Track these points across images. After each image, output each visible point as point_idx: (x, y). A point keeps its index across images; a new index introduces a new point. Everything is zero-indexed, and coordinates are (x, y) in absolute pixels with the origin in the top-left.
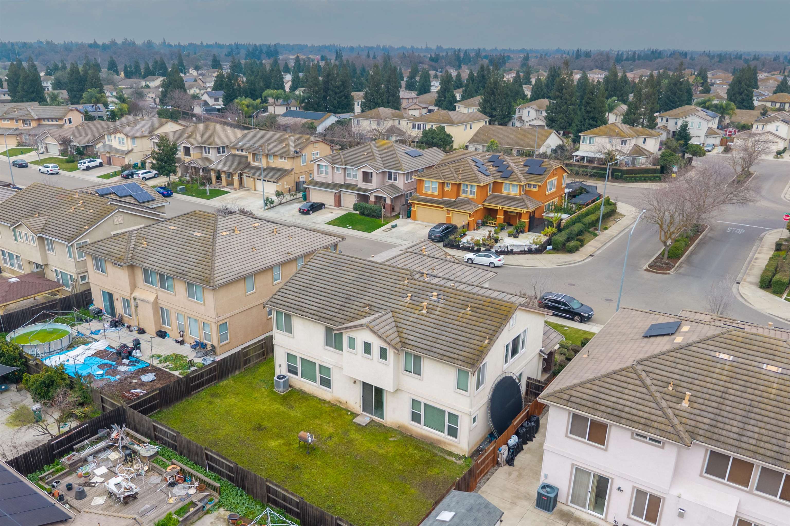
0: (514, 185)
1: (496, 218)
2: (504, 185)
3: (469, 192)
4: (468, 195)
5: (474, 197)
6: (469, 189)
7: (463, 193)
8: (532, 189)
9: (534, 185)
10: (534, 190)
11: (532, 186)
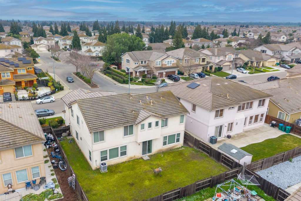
0: (23, 69)
1: (21, 85)
2: (18, 70)
3: (6, 76)
4: (6, 78)
5: (10, 77)
6: (6, 75)
7: (3, 77)
8: (30, 70)
9: (30, 68)
10: (31, 70)
11: (30, 69)
